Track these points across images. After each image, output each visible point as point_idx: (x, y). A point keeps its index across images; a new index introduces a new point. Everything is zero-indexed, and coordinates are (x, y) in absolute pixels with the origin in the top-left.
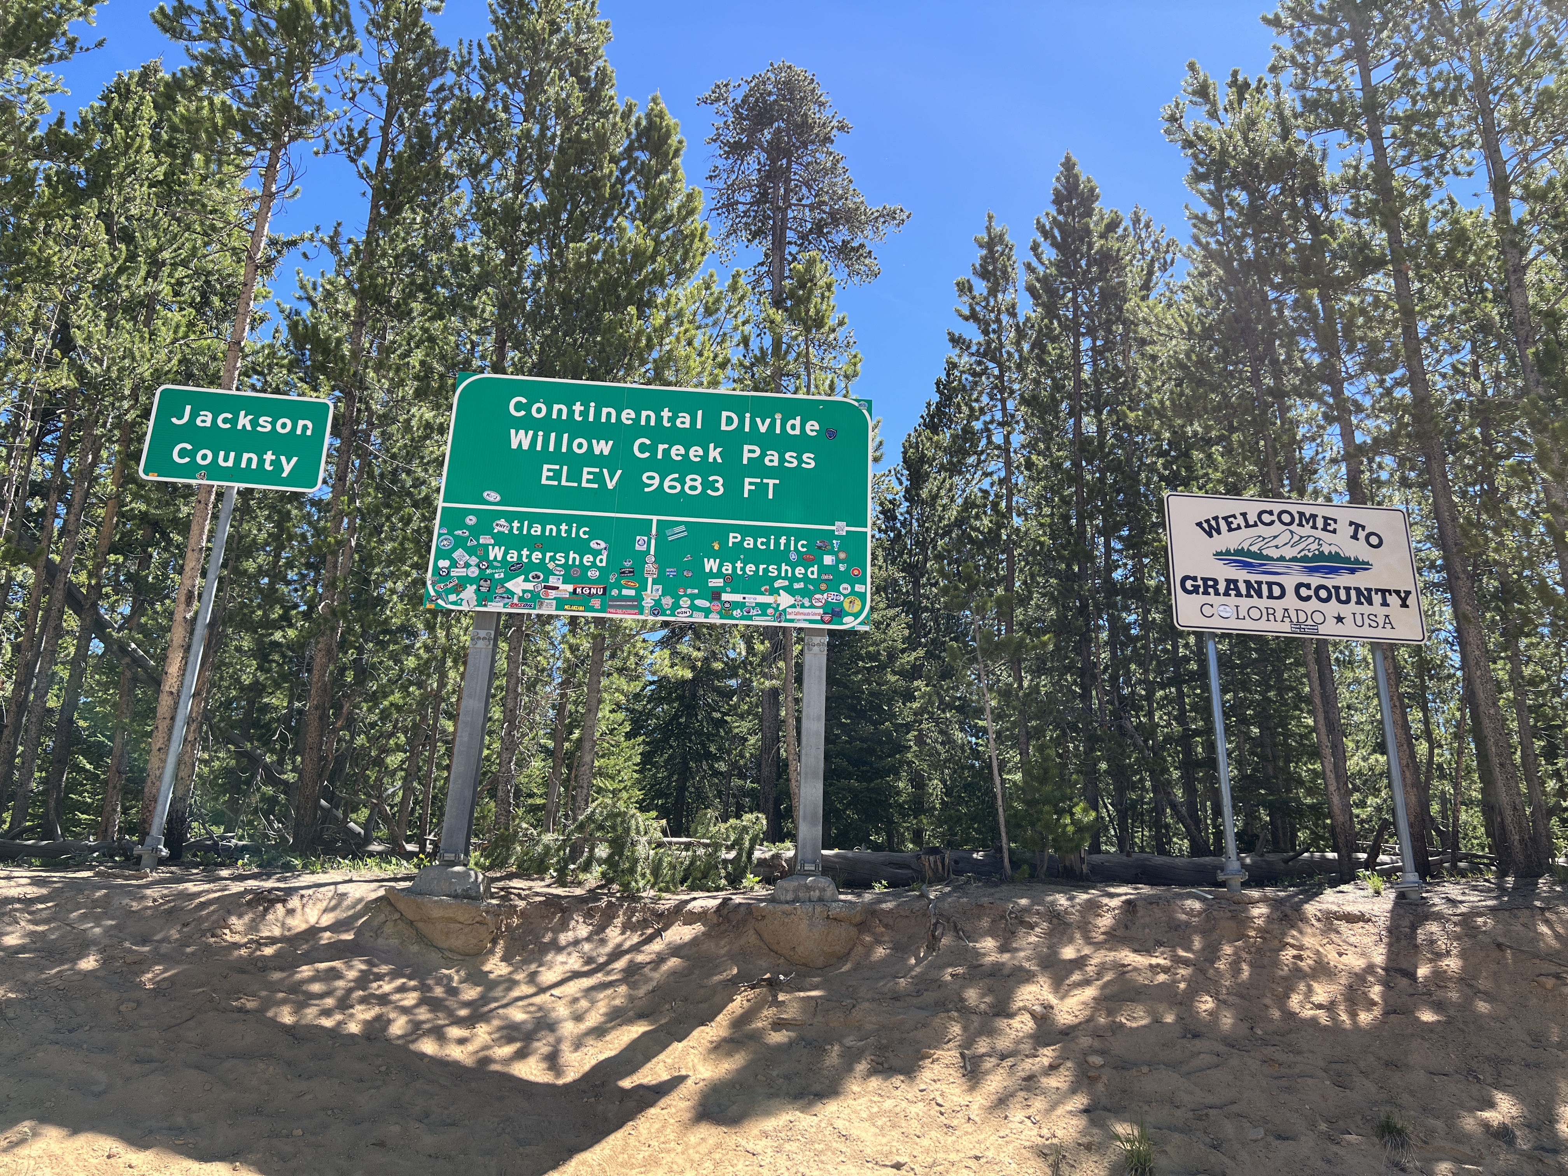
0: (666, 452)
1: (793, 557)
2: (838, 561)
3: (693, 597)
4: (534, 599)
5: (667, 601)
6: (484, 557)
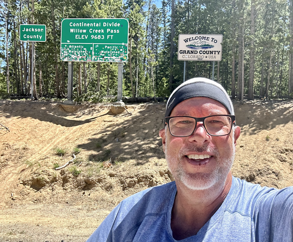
0: (95, 31)
1: (115, 50)
2: (123, 50)
3: (100, 58)
4: (76, 59)
5: (96, 59)
6: (68, 52)
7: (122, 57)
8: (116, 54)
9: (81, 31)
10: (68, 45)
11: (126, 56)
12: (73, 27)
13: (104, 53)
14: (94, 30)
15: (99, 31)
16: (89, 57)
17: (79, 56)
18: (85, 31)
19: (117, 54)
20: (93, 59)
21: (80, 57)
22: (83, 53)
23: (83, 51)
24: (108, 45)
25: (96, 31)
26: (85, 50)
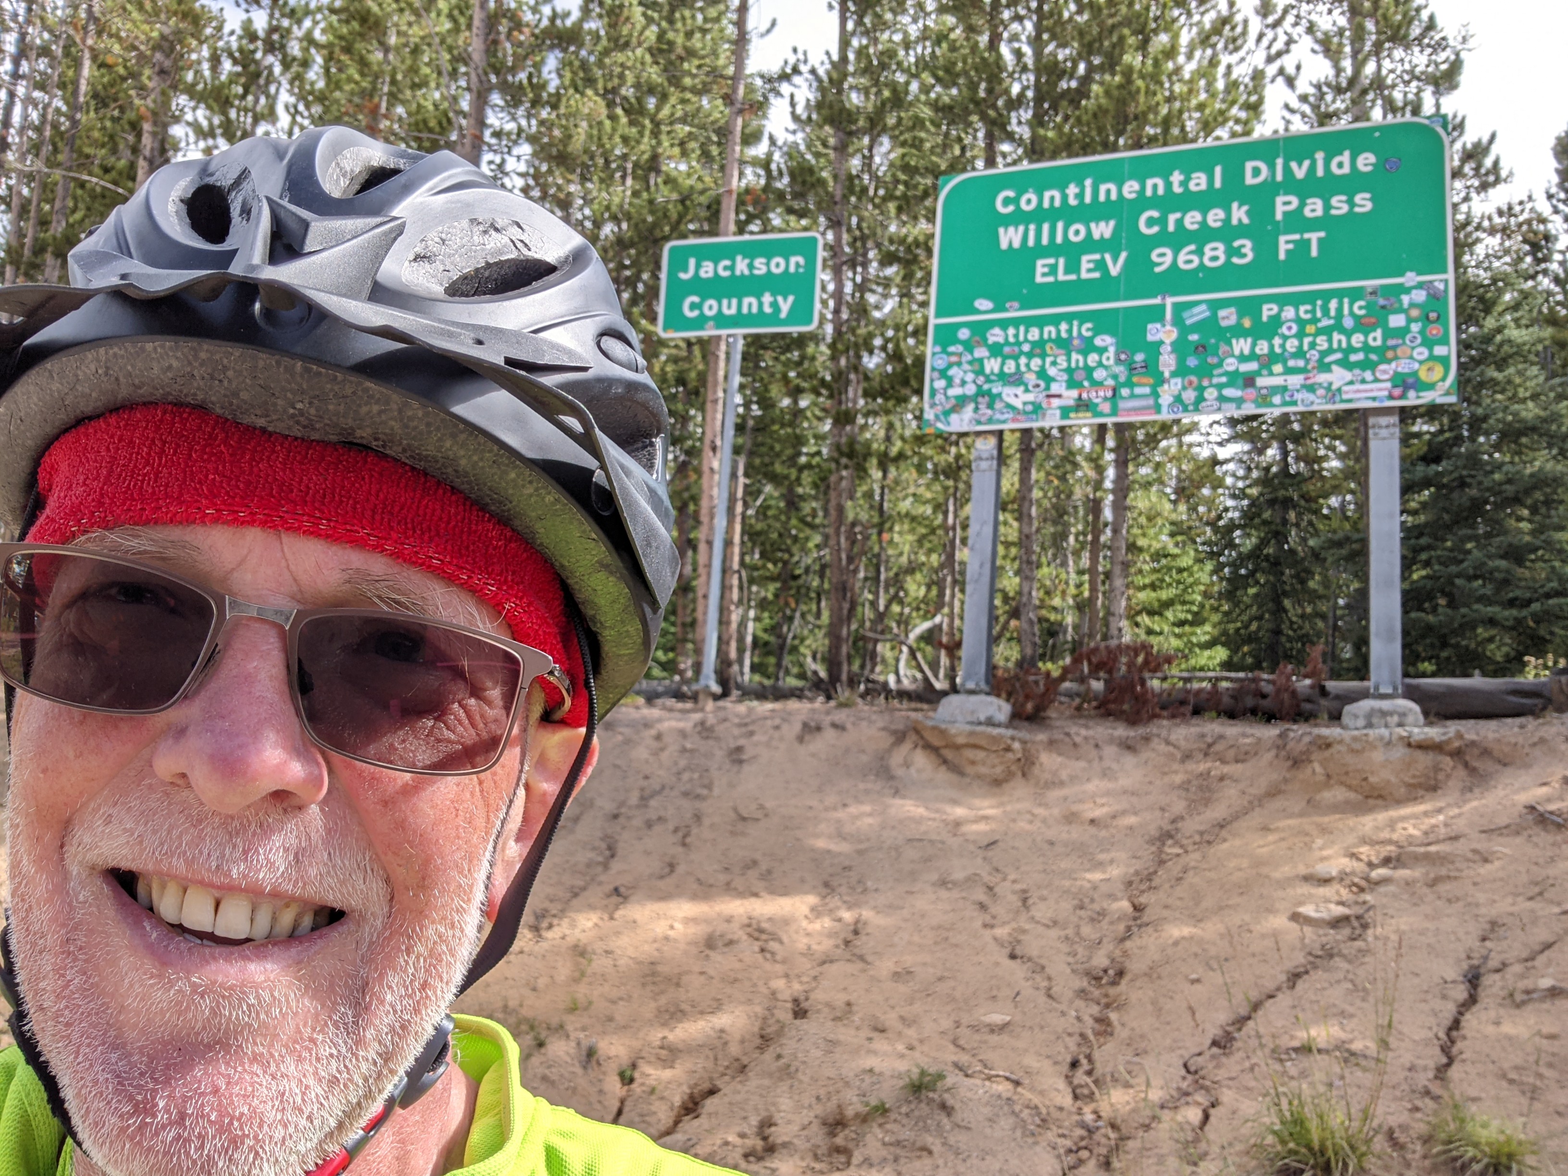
0: (1179, 223)
1: (1348, 323)
2: (1410, 320)
3: (1220, 387)
4: (1037, 409)
5: (1190, 396)
6: (980, 372)
7: (1403, 366)
8: (1356, 350)
9: (1077, 233)
10: (980, 330)
11: (1444, 361)
12: (1019, 218)
13: (1252, 356)
14: (1172, 218)
15: (1215, 217)
16: (1138, 390)
17: (1055, 388)
18: (1103, 230)
19: (1366, 348)
20: (1166, 400)
21: (1066, 393)
22: (1089, 371)
23: (1092, 359)
24: (1282, 301)
25: (1192, 220)
26: (1102, 351)
